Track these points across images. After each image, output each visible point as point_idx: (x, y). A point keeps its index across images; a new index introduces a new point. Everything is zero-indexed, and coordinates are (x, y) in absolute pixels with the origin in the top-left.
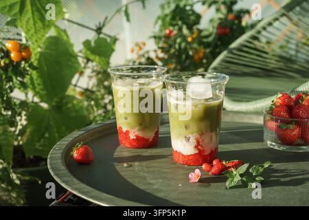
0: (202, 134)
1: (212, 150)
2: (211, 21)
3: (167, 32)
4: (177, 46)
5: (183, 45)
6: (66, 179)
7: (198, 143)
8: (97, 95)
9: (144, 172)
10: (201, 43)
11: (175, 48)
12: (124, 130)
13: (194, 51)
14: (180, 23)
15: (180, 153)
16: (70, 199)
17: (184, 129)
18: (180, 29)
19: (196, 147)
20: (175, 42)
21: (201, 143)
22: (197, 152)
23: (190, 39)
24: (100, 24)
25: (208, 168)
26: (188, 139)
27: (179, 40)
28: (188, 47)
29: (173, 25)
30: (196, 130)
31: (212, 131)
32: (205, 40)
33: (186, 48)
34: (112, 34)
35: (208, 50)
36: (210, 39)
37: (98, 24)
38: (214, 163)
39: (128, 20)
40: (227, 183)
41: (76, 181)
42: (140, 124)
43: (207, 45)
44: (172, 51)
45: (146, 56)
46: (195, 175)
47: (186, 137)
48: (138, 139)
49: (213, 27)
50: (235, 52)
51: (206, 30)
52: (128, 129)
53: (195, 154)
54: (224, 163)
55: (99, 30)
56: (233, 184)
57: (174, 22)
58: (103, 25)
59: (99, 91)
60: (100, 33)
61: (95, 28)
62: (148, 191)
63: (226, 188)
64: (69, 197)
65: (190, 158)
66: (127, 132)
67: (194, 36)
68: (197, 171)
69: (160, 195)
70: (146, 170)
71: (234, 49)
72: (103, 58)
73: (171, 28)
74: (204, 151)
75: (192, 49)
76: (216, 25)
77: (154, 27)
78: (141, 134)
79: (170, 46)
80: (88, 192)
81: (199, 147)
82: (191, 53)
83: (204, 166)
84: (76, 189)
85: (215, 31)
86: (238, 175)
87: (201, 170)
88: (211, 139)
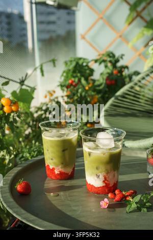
0: (108, 173)
1: (114, 183)
2: (102, 74)
3: (70, 81)
4: (79, 95)
5: (83, 94)
6: (16, 210)
7: (105, 178)
8: (21, 130)
9: (68, 200)
10: (94, 90)
11: (77, 96)
12: (51, 167)
13: (91, 97)
14: (79, 75)
15: (92, 185)
16: (19, 225)
17: (95, 169)
18: (79, 81)
19: (104, 182)
20: (77, 91)
21: (107, 179)
22: (104, 185)
23: (87, 88)
24: (22, 78)
25: (112, 197)
26: (98, 177)
27: (80, 90)
28: (87, 95)
29: (74, 77)
30: (104, 170)
31: (114, 171)
32: (98, 88)
33: (85, 96)
34: (32, 86)
35: (100, 96)
36: (101, 87)
37: (21, 78)
38: (117, 192)
39: (43, 75)
40: (127, 209)
41: (23, 211)
42: (62, 164)
43: (99, 92)
44: (76, 98)
45: (56, 100)
46: (105, 203)
47: (97, 175)
48: (61, 174)
49: (103, 79)
50: (120, 98)
51: (98, 80)
52: (54, 167)
53: (103, 186)
54: (124, 193)
55: (22, 82)
56: (131, 210)
57: (75, 75)
58: (25, 79)
59: (22, 127)
60: (22, 85)
61: (19, 81)
62: (73, 216)
63: (127, 213)
64: (19, 223)
65: (100, 189)
66: (53, 169)
67: (90, 86)
68: (106, 200)
69: (83, 220)
70: (69, 198)
71: (119, 96)
72: (26, 104)
73: (73, 79)
74: (109, 184)
75: (89, 96)
76: (105, 77)
77: (61, 78)
78: (63, 170)
79: (74, 95)
80: (33, 220)
81: (106, 181)
82: (89, 99)
83: (109, 195)
84: (24, 218)
85: (104, 82)
86: (134, 203)
87: (108, 198)
88: (114, 176)
